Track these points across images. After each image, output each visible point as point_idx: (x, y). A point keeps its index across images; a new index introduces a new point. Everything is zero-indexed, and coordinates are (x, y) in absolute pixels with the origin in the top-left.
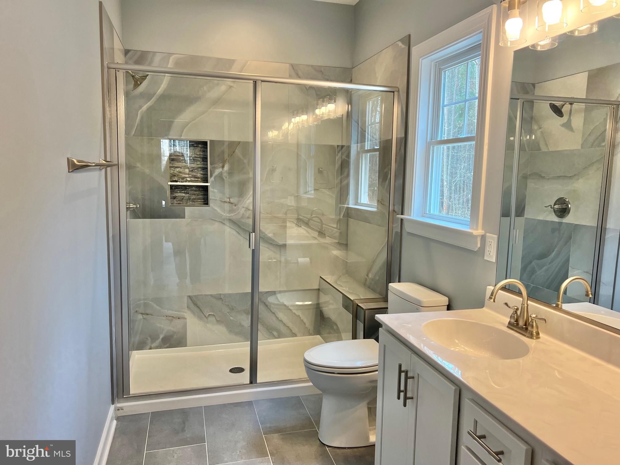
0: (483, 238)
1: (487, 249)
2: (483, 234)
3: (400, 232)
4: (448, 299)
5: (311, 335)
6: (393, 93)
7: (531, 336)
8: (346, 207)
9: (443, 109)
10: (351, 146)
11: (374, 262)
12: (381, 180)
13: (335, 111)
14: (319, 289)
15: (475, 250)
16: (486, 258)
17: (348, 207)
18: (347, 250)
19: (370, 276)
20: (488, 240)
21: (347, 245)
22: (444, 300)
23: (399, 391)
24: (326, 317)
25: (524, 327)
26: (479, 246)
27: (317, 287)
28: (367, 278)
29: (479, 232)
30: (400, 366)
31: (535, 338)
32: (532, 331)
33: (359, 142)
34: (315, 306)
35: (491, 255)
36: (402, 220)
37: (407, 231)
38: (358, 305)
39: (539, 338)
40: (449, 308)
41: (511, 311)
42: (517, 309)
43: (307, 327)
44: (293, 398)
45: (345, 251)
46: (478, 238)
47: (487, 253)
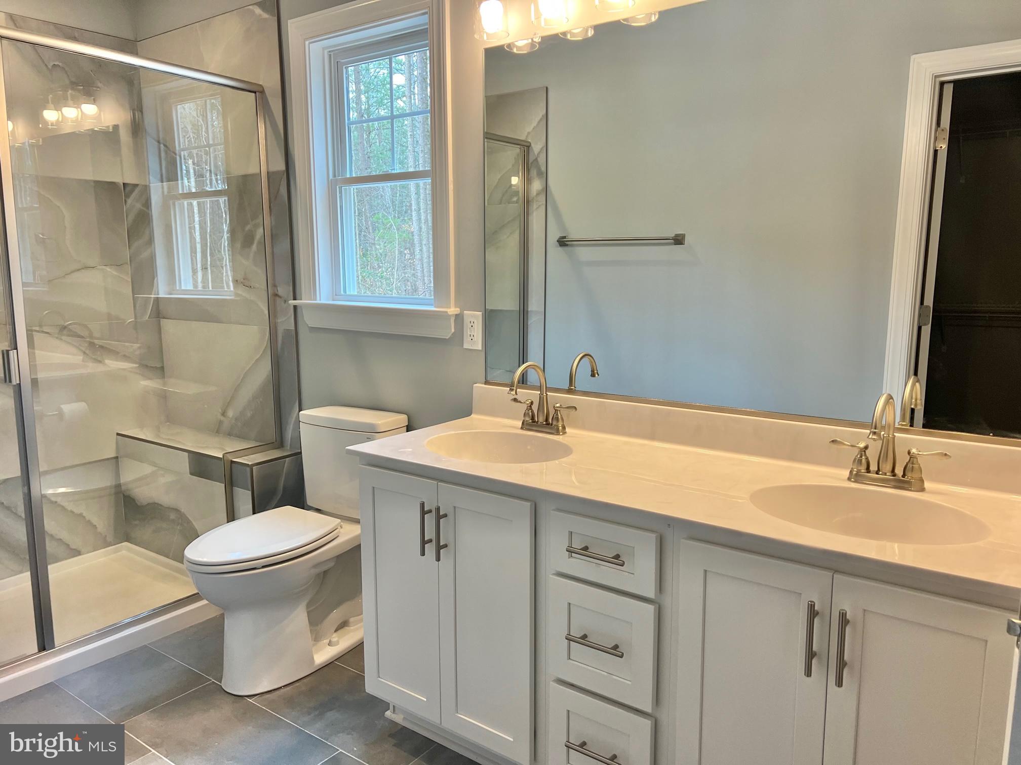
0: (459, 318)
1: (467, 332)
2: (459, 312)
3: (294, 329)
4: (406, 416)
5: (110, 545)
6: (254, 94)
7: (557, 432)
8: (154, 297)
9: (348, 127)
10: (149, 186)
11: (237, 389)
12: (238, 245)
13: (98, 118)
14: (117, 458)
15: (447, 338)
16: (466, 346)
17: (158, 297)
18: (163, 377)
19: (230, 414)
20: (467, 320)
21: (162, 368)
22: (403, 419)
23: (424, 542)
24: (145, 503)
25: (544, 423)
26: (453, 330)
27: (113, 455)
28: (222, 418)
29: (453, 310)
30: (423, 505)
31: (561, 433)
32: (557, 426)
33: (164, 180)
34: (113, 491)
35: (475, 338)
36: (295, 307)
37: (310, 326)
38: (232, 462)
39: (566, 432)
40: (409, 428)
41: (523, 408)
42: (532, 403)
43: (100, 533)
44: (135, 651)
45: (158, 380)
46: (451, 320)
47: (467, 339)
